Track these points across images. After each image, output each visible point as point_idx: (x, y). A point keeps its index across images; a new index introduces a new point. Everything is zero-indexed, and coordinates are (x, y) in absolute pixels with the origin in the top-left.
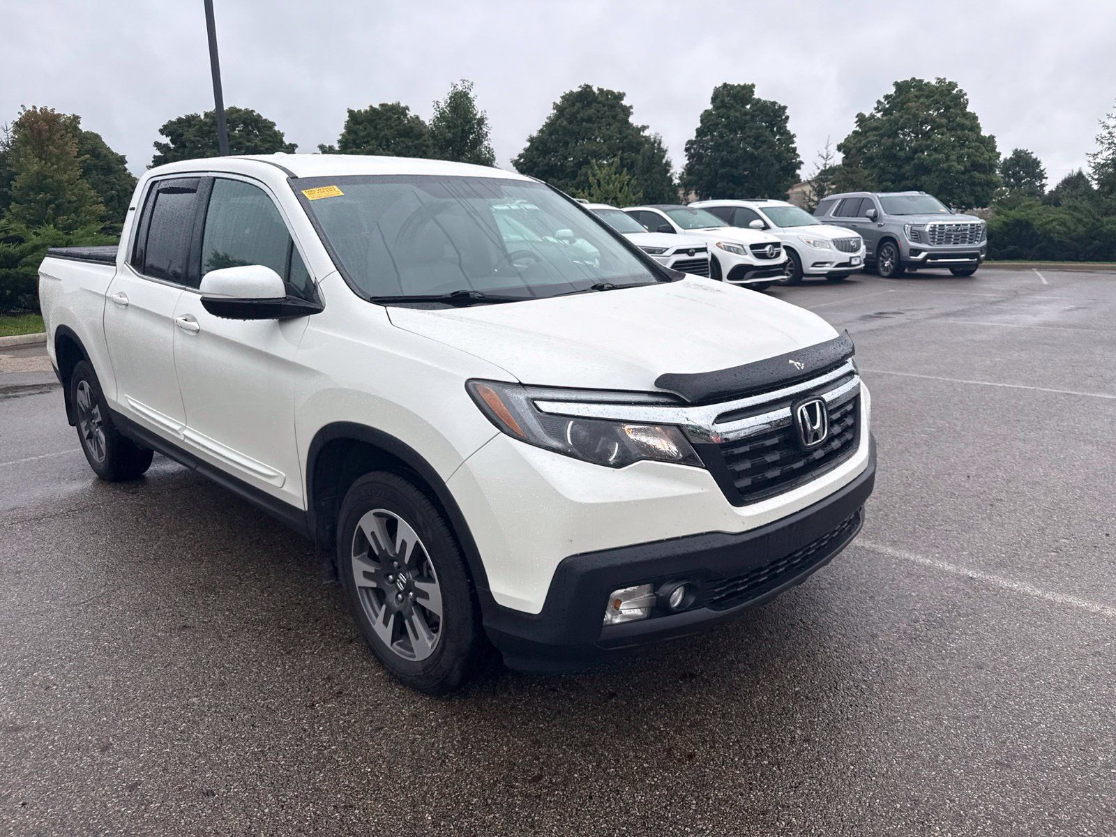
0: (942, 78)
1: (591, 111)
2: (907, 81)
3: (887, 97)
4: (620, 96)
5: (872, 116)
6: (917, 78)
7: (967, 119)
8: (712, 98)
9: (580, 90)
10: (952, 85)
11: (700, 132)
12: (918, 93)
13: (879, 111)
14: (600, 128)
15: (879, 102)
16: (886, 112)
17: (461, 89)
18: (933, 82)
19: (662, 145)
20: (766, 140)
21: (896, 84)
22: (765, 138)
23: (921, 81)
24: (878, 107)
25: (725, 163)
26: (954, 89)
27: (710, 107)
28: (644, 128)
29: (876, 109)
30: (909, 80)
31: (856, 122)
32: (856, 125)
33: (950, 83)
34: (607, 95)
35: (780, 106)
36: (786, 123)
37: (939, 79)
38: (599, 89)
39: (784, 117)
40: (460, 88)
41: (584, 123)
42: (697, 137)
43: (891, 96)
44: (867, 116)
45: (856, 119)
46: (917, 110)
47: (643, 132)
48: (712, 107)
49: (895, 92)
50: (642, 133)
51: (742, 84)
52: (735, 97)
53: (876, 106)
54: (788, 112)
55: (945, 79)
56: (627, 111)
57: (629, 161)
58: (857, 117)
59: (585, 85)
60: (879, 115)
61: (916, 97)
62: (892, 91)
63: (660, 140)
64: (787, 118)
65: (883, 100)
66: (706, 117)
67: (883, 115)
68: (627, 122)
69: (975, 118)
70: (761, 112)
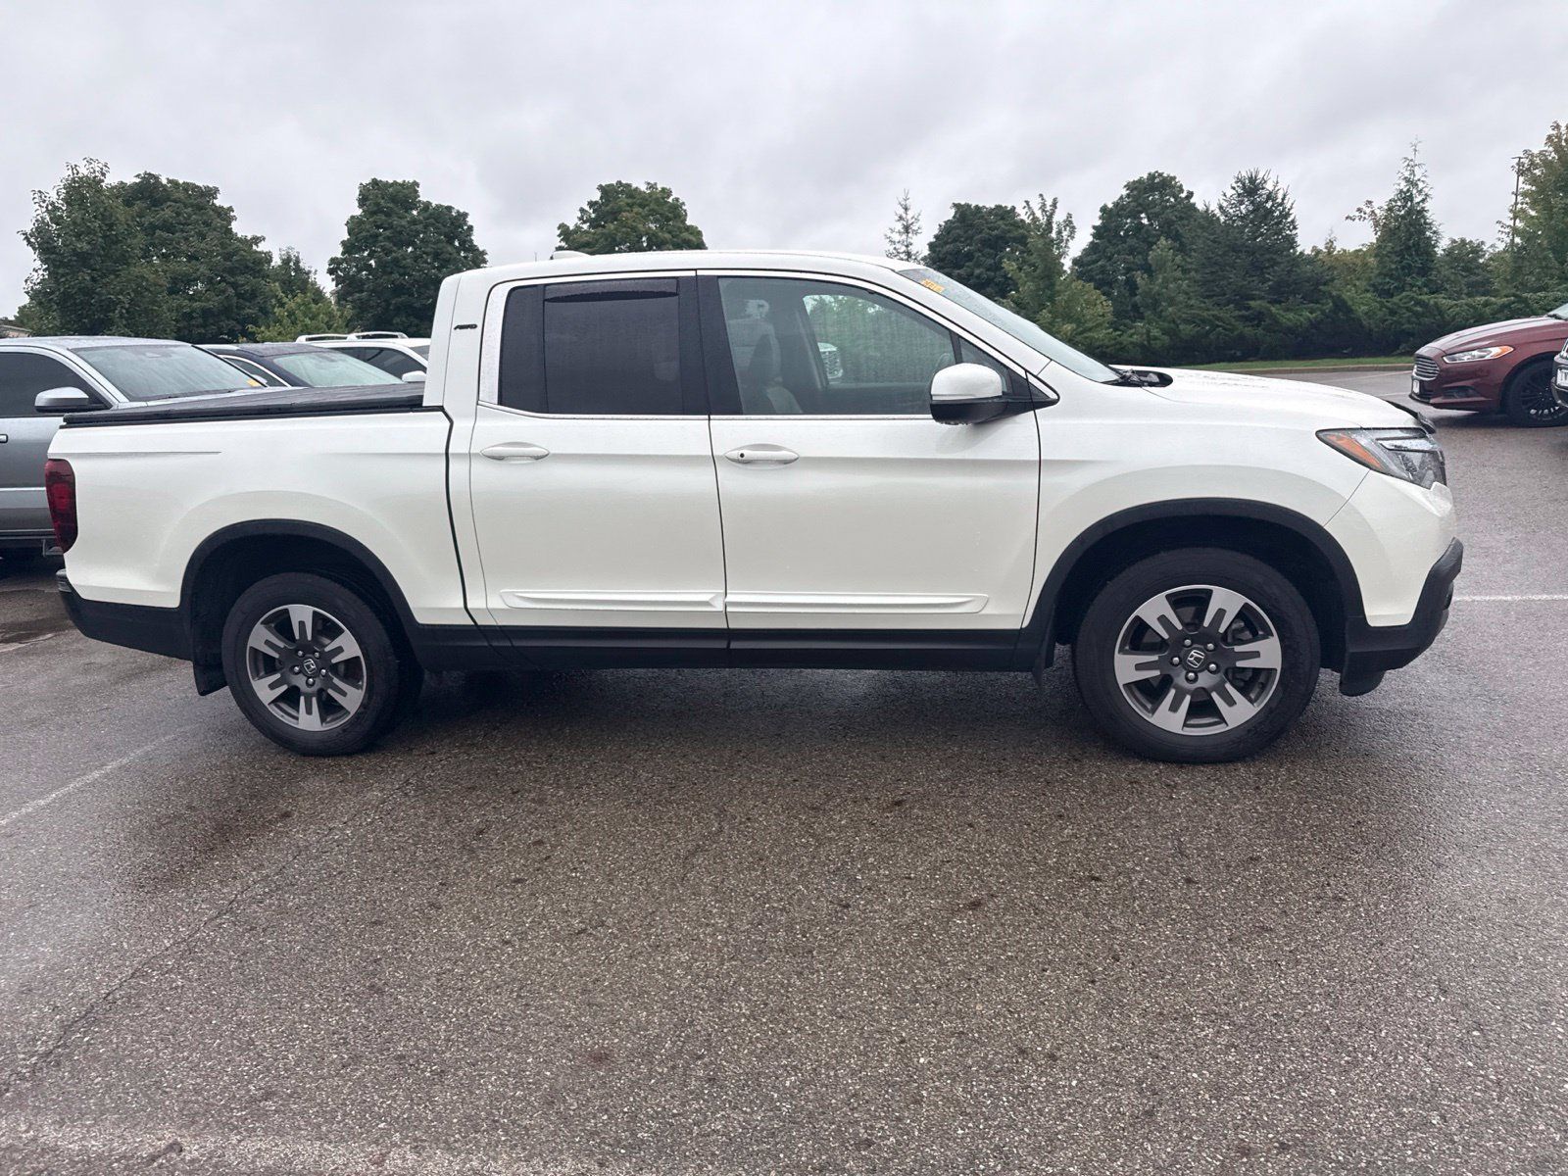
0: (652, 182)
1: (167, 213)
2: (612, 185)
3: (591, 204)
4: (212, 193)
5: (578, 228)
6: (624, 182)
7: (691, 234)
8: (359, 200)
9: (138, 180)
10: (666, 192)
11: (348, 247)
12: (630, 201)
13: (585, 222)
14: (186, 239)
15: (582, 210)
16: (594, 224)
17: (86, 173)
18: (643, 188)
19: (301, 264)
20: (450, 259)
21: (601, 188)
22: (448, 256)
23: (629, 185)
24: (582, 216)
25: (399, 290)
26: (668, 197)
27: (358, 212)
28: (257, 240)
29: (580, 219)
30: (614, 183)
31: (559, 236)
32: (559, 239)
33: (663, 189)
34: (186, 190)
35: (458, 212)
36: (470, 235)
37: (649, 184)
38: (169, 181)
39: (465, 228)
40: (84, 171)
41: (158, 232)
42: (343, 253)
43: (596, 203)
44: (571, 228)
45: (559, 232)
46: (634, 221)
47: (257, 244)
48: (361, 210)
49: (601, 198)
50: (254, 247)
51: (400, 181)
52: (394, 199)
53: (579, 215)
54: (470, 221)
55: (656, 184)
56: (225, 215)
57: (247, 288)
58: (559, 228)
59: (146, 173)
60: (585, 227)
61: (628, 204)
62: (596, 196)
63: (297, 258)
64: (471, 228)
65: (587, 208)
66: (354, 225)
67: (590, 227)
68: (230, 231)
69: (699, 233)
70: (435, 220)
